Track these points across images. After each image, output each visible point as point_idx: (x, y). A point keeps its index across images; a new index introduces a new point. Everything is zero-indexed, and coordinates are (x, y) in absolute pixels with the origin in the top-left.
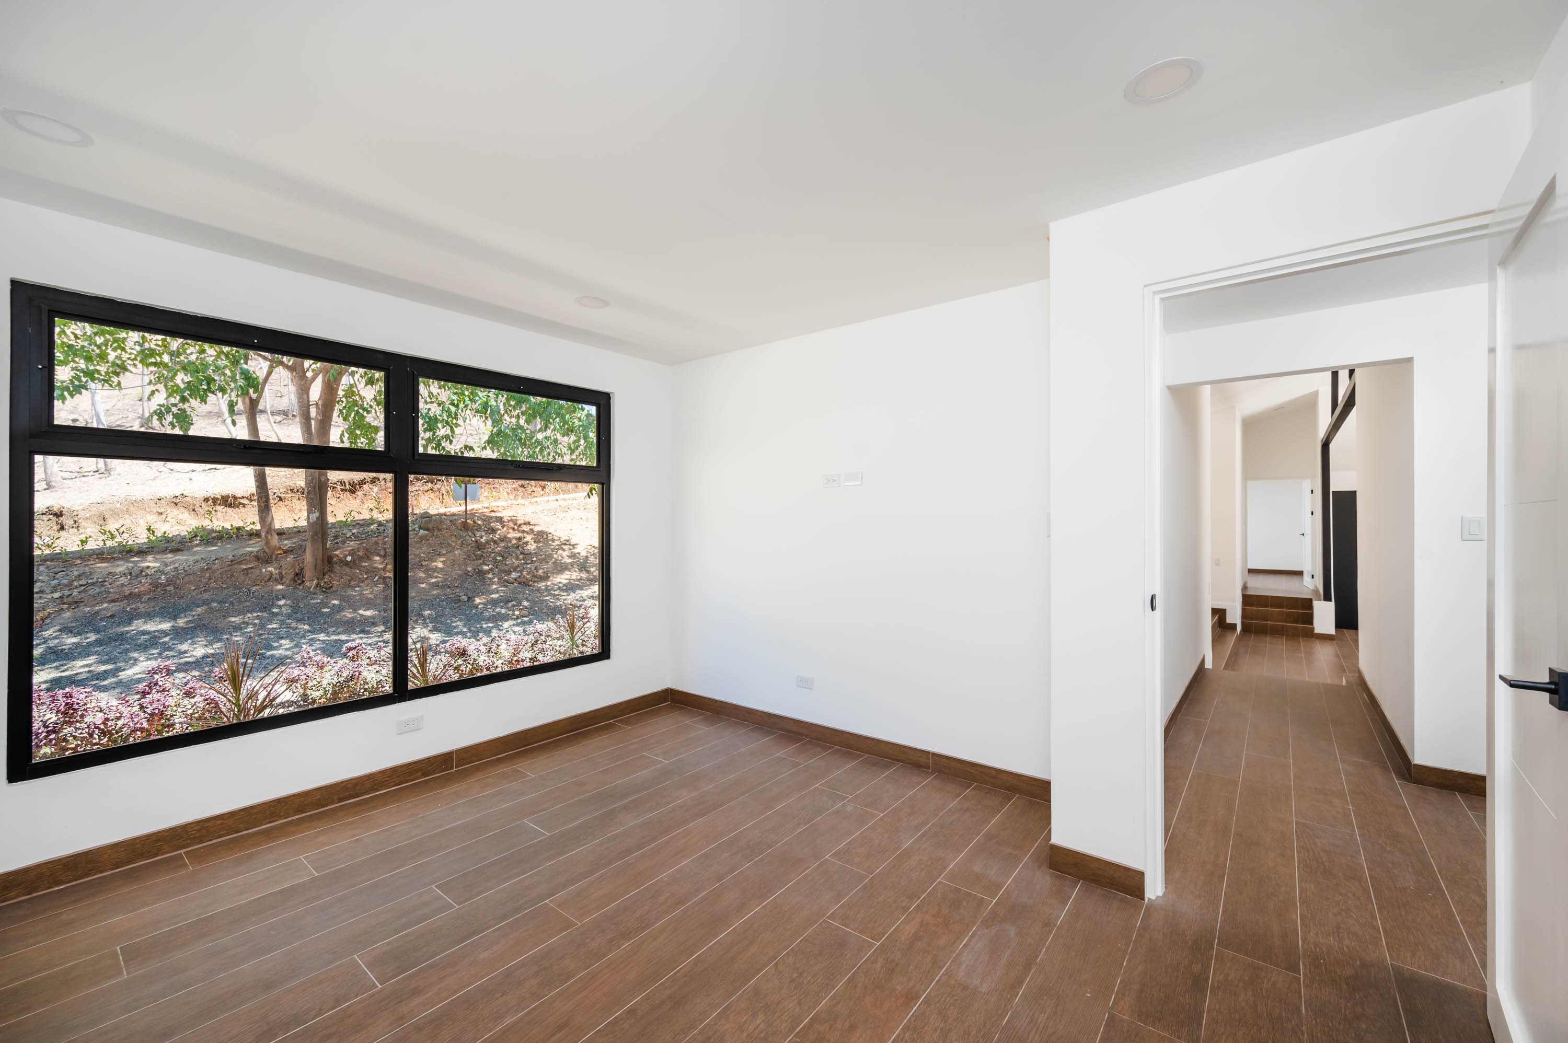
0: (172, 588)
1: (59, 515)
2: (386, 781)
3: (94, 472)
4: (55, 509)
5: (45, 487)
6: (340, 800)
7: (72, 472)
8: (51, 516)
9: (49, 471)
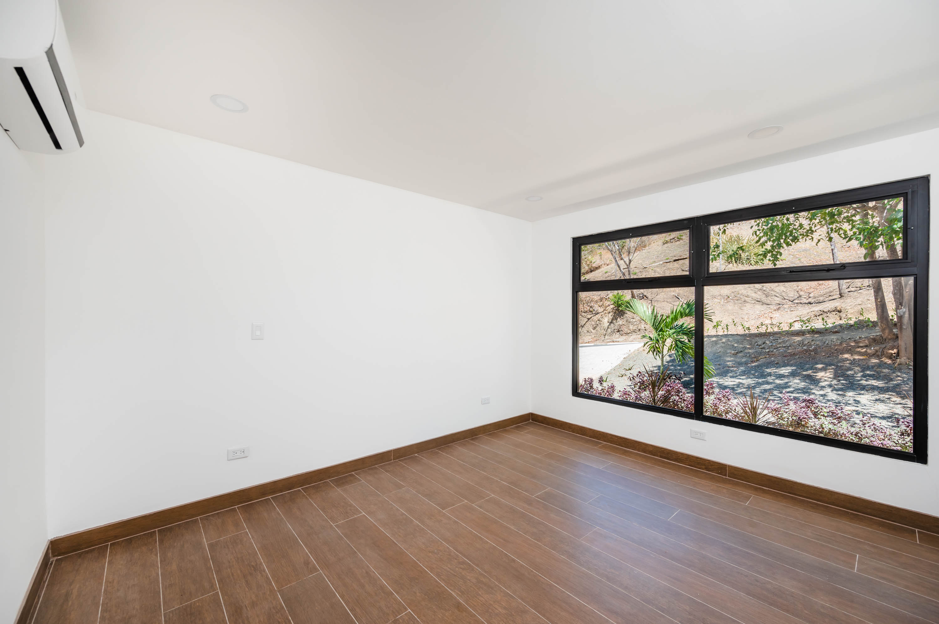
0: (814, 353)
1: (840, 311)
2: (684, 460)
3: (867, 286)
4: (838, 309)
5: (840, 297)
6: (661, 457)
7: (857, 287)
8: (837, 312)
9: (840, 288)
